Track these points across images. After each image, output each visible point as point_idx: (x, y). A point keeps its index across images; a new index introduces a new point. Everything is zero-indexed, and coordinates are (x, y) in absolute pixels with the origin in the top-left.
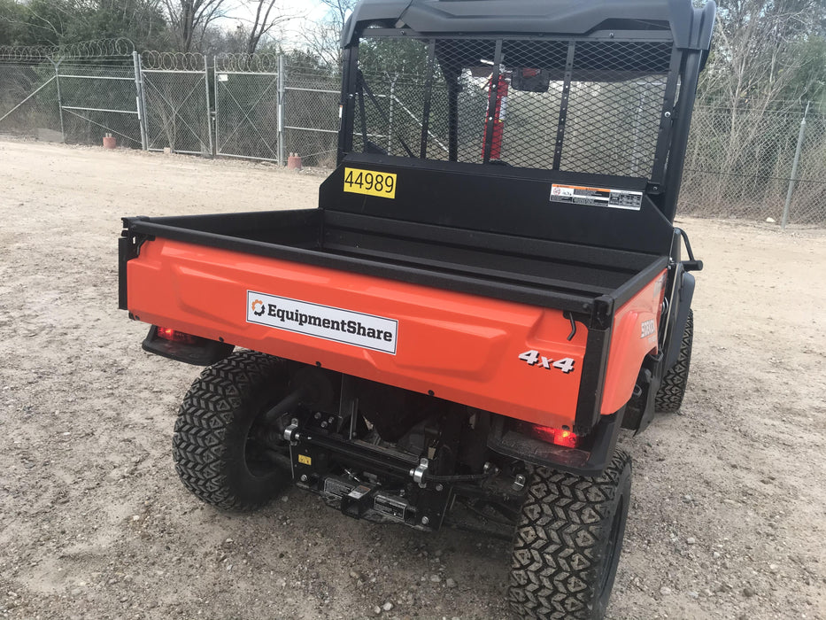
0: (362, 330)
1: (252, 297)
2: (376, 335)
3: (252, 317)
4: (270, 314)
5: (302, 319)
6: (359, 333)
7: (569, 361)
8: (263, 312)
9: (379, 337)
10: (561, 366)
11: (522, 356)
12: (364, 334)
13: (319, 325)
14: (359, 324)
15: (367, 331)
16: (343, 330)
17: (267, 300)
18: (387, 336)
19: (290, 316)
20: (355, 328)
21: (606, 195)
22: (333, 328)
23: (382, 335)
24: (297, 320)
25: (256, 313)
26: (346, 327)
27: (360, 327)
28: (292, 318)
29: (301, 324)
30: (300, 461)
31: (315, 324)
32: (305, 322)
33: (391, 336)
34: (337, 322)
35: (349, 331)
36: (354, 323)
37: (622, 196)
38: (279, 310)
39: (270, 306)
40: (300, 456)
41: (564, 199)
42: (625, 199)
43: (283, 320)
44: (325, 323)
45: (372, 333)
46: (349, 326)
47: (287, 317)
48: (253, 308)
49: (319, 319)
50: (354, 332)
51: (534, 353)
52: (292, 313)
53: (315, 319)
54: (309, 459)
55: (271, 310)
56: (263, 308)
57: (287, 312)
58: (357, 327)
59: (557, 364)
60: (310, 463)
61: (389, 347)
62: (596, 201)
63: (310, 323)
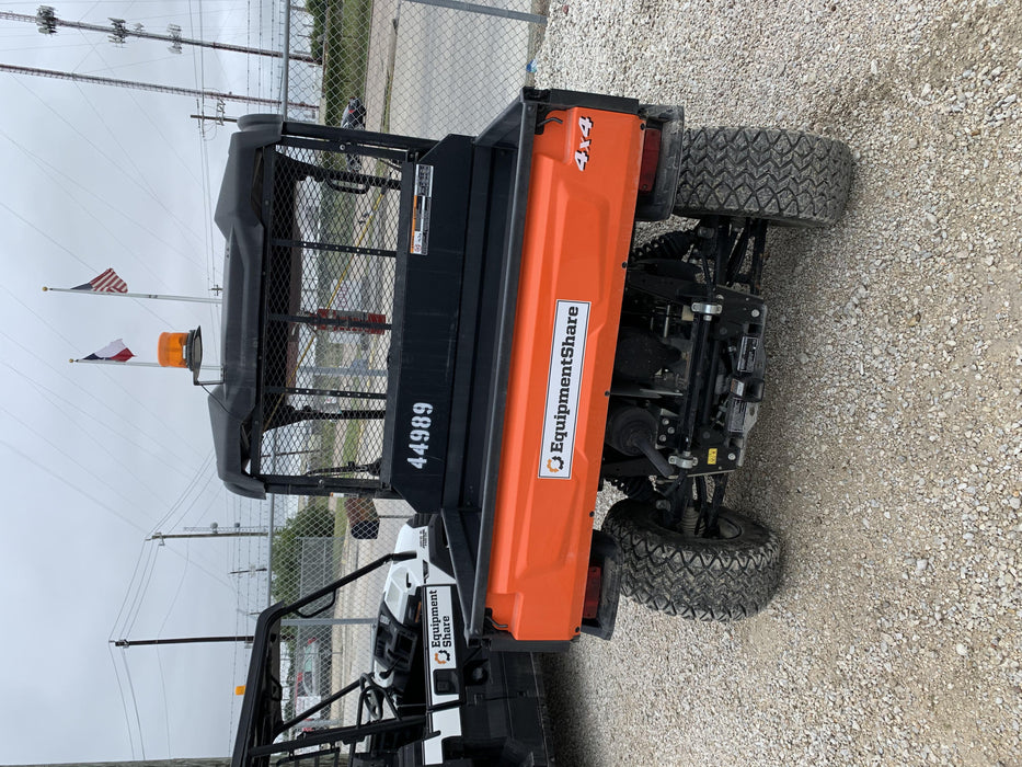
0: (570, 341)
1: (545, 472)
2: (573, 324)
3: (565, 473)
4: (561, 450)
5: (563, 412)
6: (572, 344)
7: (582, 122)
8: (559, 459)
9: (575, 322)
10: (586, 130)
11: (581, 168)
12: (573, 338)
13: (567, 390)
14: (564, 344)
15: (570, 335)
16: (570, 363)
17: (547, 454)
18: (573, 312)
19: (561, 426)
20: (568, 351)
21: (420, 199)
22: (569, 374)
23: (573, 318)
24: (564, 417)
25: (561, 468)
26: (568, 359)
27: (567, 343)
28: (563, 423)
29: (568, 413)
30: (714, 463)
31: (567, 396)
32: (565, 407)
33: (572, 308)
34: (564, 369)
35: (571, 356)
36: (563, 349)
37: (420, 183)
38: (557, 439)
39: (552, 450)
40: (709, 462)
41: (424, 241)
42: (423, 181)
43: (566, 434)
44: (565, 383)
45: (572, 329)
46: (566, 356)
47: (563, 428)
48: (556, 470)
49: (562, 390)
50: (572, 350)
51: (578, 156)
52: (558, 423)
53: (562, 395)
54: (711, 451)
55: (556, 449)
56: (555, 458)
57: (557, 428)
58: (566, 347)
59: (585, 134)
60: (715, 450)
61: (583, 309)
62: (426, 209)
63: (566, 402)
